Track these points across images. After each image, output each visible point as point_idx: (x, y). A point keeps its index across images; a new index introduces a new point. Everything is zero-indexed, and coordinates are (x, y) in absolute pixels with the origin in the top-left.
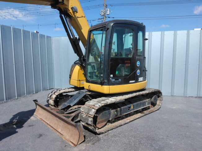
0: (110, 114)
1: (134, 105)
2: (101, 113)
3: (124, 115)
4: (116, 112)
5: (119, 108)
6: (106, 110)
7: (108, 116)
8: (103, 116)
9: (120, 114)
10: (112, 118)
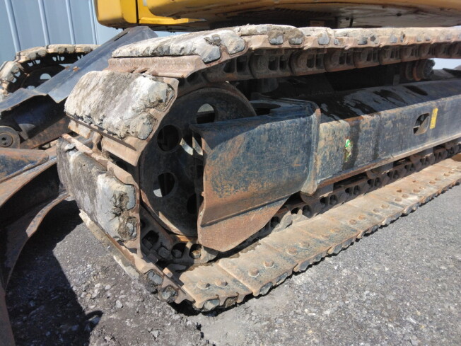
0: (308, 148)
1: (443, 107)
2: (237, 134)
3: (391, 163)
4: (347, 140)
5: (367, 113)
6: (283, 115)
7: (296, 161)
8: (251, 163)
9: (371, 151)
10: (323, 176)
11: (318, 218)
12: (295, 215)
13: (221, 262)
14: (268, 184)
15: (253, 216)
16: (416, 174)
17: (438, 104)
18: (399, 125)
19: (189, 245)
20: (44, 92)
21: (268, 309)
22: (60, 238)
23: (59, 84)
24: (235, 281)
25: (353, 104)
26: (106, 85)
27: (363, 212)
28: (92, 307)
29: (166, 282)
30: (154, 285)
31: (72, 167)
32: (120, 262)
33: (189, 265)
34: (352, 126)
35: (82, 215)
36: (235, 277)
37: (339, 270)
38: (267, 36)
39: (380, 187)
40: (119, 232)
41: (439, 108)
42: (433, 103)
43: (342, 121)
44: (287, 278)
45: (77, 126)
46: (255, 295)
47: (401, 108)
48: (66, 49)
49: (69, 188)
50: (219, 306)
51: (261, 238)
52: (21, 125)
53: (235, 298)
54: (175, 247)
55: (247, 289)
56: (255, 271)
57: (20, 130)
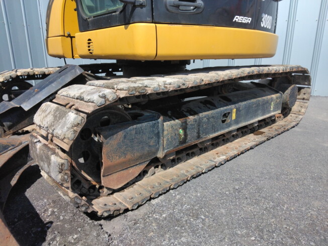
0: (158, 135)
1: (239, 108)
2: (119, 132)
3: (210, 139)
4: (180, 130)
5: (191, 115)
6: (143, 120)
7: (152, 142)
8: (127, 145)
9: (195, 134)
10: (168, 149)
11: (170, 170)
12: (157, 169)
13: (115, 195)
14: (137, 154)
15: (131, 170)
16: (230, 143)
17: (236, 106)
18: (212, 120)
19: (97, 186)
20: (18, 104)
21: (136, 216)
22: (29, 187)
23: (26, 100)
24: (120, 203)
25: (186, 110)
26: (55, 113)
27: (194, 165)
28: (48, 220)
29: (83, 202)
30: (77, 203)
31: (38, 150)
32: (62, 195)
33: (97, 196)
34: (182, 123)
35: (42, 173)
36: (121, 201)
37: (175, 196)
38: (127, 92)
39: (207, 151)
40: (61, 180)
41: (237, 109)
42: (233, 106)
43: (177, 121)
44: (148, 201)
45: (40, 129)
46: (130, 209)
47: (212, 111)
48: (28, 73)
49: (37, 160)
50: (110, 215)
51: (137, 182)
52: (4, 123)
53: (119, 210)
54: (90, 188)
55: (126, 206)
56: (131, 198)
57: (4, 126)
